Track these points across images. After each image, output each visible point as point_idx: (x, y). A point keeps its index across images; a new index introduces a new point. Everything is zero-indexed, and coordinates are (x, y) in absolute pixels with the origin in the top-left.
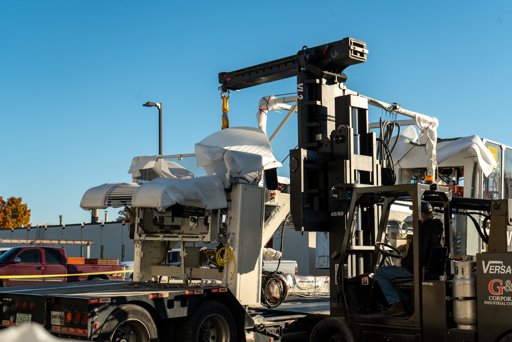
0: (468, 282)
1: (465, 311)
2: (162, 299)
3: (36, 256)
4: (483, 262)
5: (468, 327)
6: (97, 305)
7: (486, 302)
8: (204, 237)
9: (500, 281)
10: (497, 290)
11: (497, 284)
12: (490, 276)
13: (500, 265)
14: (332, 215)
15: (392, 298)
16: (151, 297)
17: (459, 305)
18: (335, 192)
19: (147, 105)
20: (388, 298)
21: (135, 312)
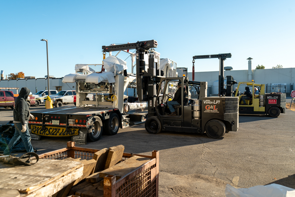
0: (198, 106)
1: (197, 114)
2: (104, 113)
3: (2, 94)
4: (204, 100)
5: (197, 119)
6: (89, 117)
7: (204, 112)
8: (107, 92)
9: (209, 106)
10: (208, 108)
11: (208, 107)
12: (206, 104)
13: (209, 101)
14: (149, 85)
15: (172, 111)
16: (101, 113)
17: (195, 112)
18: (152, 78)
19: (42, 40)
20: (171, 111)
21: (97, 118)
